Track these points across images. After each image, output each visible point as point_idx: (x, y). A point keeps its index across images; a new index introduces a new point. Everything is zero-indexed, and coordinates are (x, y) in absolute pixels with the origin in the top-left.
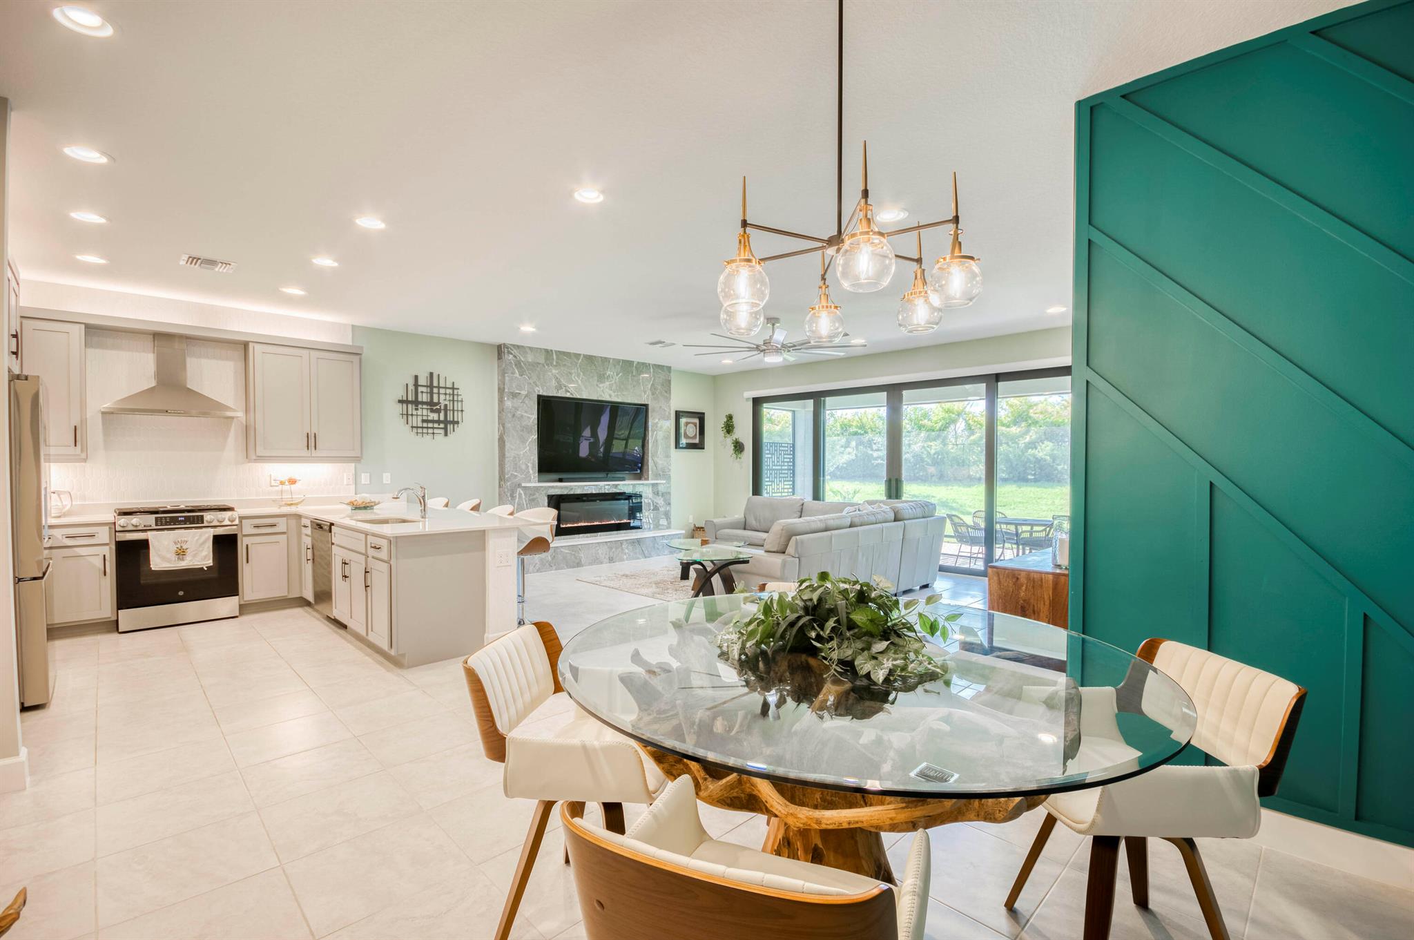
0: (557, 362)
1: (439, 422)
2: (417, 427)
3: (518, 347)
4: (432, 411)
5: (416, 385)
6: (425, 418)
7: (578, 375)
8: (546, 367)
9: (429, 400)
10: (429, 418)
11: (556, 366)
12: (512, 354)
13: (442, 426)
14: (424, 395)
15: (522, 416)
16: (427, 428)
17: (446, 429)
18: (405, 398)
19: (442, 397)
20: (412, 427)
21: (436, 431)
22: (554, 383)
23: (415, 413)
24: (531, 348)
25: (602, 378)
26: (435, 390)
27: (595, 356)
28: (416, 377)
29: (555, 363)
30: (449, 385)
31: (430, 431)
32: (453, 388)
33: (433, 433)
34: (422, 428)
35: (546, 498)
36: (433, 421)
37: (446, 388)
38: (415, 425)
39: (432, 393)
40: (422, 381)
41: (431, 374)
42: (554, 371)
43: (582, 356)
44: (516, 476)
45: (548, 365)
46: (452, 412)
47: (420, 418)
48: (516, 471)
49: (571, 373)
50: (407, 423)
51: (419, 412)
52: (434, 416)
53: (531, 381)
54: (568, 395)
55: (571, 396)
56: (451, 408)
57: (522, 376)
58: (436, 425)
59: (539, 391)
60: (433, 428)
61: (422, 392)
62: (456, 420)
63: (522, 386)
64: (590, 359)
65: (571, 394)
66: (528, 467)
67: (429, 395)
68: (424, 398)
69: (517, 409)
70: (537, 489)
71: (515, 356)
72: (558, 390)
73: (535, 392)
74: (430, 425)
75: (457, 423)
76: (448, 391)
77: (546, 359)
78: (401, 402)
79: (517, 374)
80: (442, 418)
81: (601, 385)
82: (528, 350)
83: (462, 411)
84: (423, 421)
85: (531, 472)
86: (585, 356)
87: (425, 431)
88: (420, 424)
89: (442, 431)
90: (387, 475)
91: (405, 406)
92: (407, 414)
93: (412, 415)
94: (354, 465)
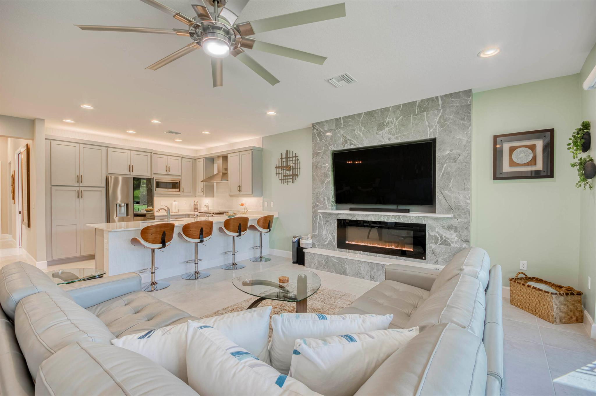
0: (344, 125)
1: (290, 175)
2: (282, 179)
3: (319, 123)
4: (287, 170)
5: (282, 158)
6: (284, 174)
7: (360, 130)
8: (336, 130)
9: (286, 165)
10: (286, 174)
11: (343, 128)
12: (316, 129)
13: (291, 177)
14: (284, 163)
15: (321, 167)
16: (285, 179)
17: (293, 179)
18: (277, 166)
19: (291, 162)
20: (280, 179)
21: (289, 180)
22: (341, 140)
24: (326, 121)
25: (381, 126)
26: (289, 159)
27: (375, 111)
28: (281, 154)
29: (342, 127)
30: (294, 155)
31: (287, 181)
32: (296, 157)
33: (288, 182)
34: (284, 179)
35: (336, 221)
36: (288, 176)
37: (293, 157)
38: (281, 178)
39: (287, 161)
40: (284, 156)
41: (287, 151)
42: (342, 132)
43: (363, 114)
44: (318, 205)
45: (337, 129)
46: (295, 170)
47: (282, 175)
48: (318, 202)
49: (354, 130)
50: (278, 178)
51: (282, 172)
52: (288, 173)
53: (327, 143)
54: (352, 147)
55: (355, 147)
56: (295, 168)
57: (321, 141)
58: (289, 178)
59: (331, 148)
60: (288, 179)
61: (284, 161)
62: (297, 173)
63: (321, 147)
64: (370, 114)
65: (355, 145)
66: (324, 199)
67: (286, 162)
68: (284, 164)
69: (318, 163)
70: (330, 214)
71: (317, 130)
72: (344, 145)
73: (329, 149)
74: (287, 178)
75: (297, 175)
76: (294, 158)
77: (336, 125)
78: (276, 168)
79: (319, 141)
80: (291, 174)
81: (381, 132)
82: (325, 124)
83: (299, 168)
84: (284, 176)
85: (327, 202)
86: (367, 114)
87: (285, 181)
89: (291, 180)
90: (272, 203)
91: (277, 169)
92: (278, 173)
93: (280, 173)
94: (262, 198)
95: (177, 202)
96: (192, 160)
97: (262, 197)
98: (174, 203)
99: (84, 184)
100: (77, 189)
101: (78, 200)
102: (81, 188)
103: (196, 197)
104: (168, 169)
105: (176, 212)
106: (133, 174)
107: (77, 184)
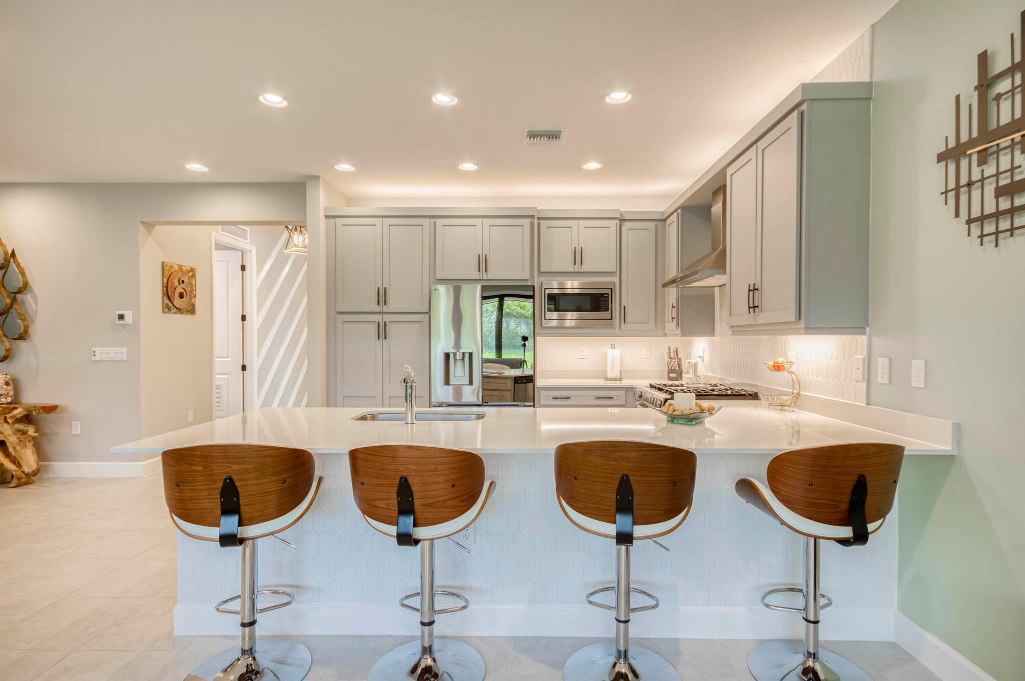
2: (982, 219)
5: (985, 83)
6: (1004, 181)
10: (1019, 177)
14: (1005, 104)
16: (1012, 215)
20: (971, 222)
23: (976, 175)
28: (983, 58)
34: (998, 215)
38: (976, 216)
40: (1004, 62)
47: (990, 189)
50: (957, 215)
51: (990, 170)
61: (999, 97)
68: (1007, 113)
78: (941, 157)
84: (1000, 192)
87: (1005, 224)
88: (990, 208)
90: (918, 365)
91: (952, 167)
92: (958, 188)
93: (970, 184)
94: (863, 339)
95: (617, 351)
96: (653, 224)
97: (865, 334)
98: (610, 352)
99: (391, 307)
100: (378, 318)
101: (379, 342)
102: (385, 316)
103: (666, 335)
104: (578, 256)
105: (615, 379)
106: (489, 278)
107: (377, 309)
